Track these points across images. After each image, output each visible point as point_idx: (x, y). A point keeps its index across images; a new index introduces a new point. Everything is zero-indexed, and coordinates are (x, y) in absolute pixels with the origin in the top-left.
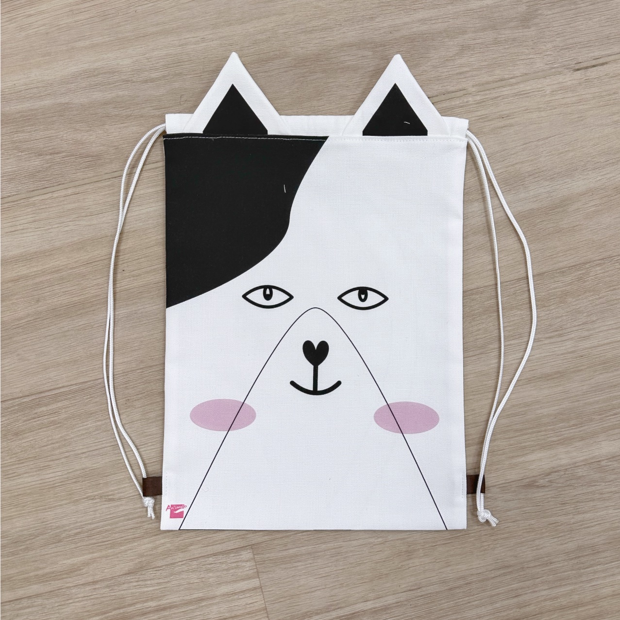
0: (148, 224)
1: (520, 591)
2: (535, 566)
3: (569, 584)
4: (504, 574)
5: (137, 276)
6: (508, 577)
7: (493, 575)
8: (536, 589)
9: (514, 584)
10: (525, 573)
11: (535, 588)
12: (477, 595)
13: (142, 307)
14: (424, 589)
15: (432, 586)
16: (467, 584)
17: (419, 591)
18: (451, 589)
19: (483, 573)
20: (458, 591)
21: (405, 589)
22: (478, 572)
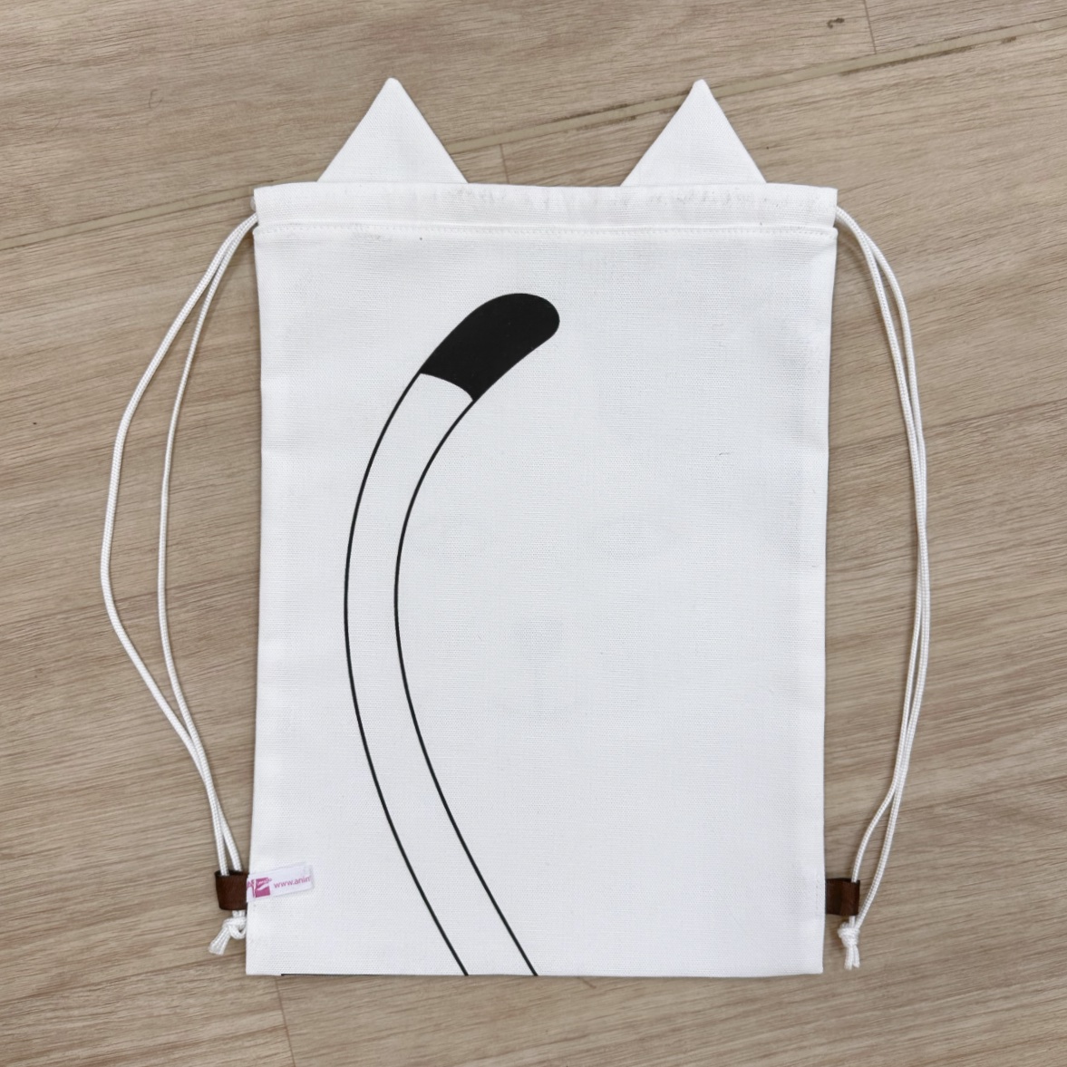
0: (83, 336)
1: (774, 1046)
2: (804, 1001)
3: (867, 1035)
4: (746, 1015)
5: (58, 435)
6: (753, 1019)
7: (724, 1016)
8: (805, 1044)
9: (763, 1033)
10: (784, 1013)
11: (802, 1041)
12: (693, 1053)
13: (68, 495)
14: (592, 1038)
15: (608, 1034)
16: (674, 1030)
17: (583, 1041)
18: (642, 1040)
19: (704, 1010)
20: (656, 1043)
21: (558, 1037)
22: (697, 1009)
